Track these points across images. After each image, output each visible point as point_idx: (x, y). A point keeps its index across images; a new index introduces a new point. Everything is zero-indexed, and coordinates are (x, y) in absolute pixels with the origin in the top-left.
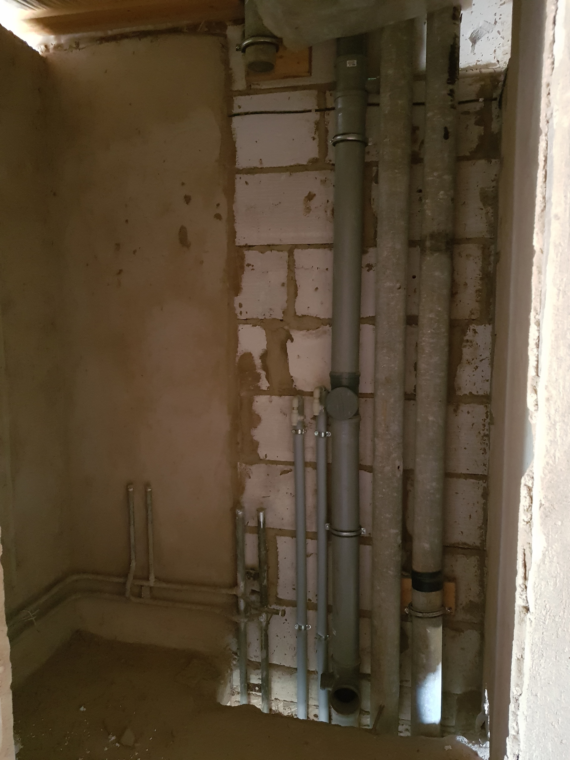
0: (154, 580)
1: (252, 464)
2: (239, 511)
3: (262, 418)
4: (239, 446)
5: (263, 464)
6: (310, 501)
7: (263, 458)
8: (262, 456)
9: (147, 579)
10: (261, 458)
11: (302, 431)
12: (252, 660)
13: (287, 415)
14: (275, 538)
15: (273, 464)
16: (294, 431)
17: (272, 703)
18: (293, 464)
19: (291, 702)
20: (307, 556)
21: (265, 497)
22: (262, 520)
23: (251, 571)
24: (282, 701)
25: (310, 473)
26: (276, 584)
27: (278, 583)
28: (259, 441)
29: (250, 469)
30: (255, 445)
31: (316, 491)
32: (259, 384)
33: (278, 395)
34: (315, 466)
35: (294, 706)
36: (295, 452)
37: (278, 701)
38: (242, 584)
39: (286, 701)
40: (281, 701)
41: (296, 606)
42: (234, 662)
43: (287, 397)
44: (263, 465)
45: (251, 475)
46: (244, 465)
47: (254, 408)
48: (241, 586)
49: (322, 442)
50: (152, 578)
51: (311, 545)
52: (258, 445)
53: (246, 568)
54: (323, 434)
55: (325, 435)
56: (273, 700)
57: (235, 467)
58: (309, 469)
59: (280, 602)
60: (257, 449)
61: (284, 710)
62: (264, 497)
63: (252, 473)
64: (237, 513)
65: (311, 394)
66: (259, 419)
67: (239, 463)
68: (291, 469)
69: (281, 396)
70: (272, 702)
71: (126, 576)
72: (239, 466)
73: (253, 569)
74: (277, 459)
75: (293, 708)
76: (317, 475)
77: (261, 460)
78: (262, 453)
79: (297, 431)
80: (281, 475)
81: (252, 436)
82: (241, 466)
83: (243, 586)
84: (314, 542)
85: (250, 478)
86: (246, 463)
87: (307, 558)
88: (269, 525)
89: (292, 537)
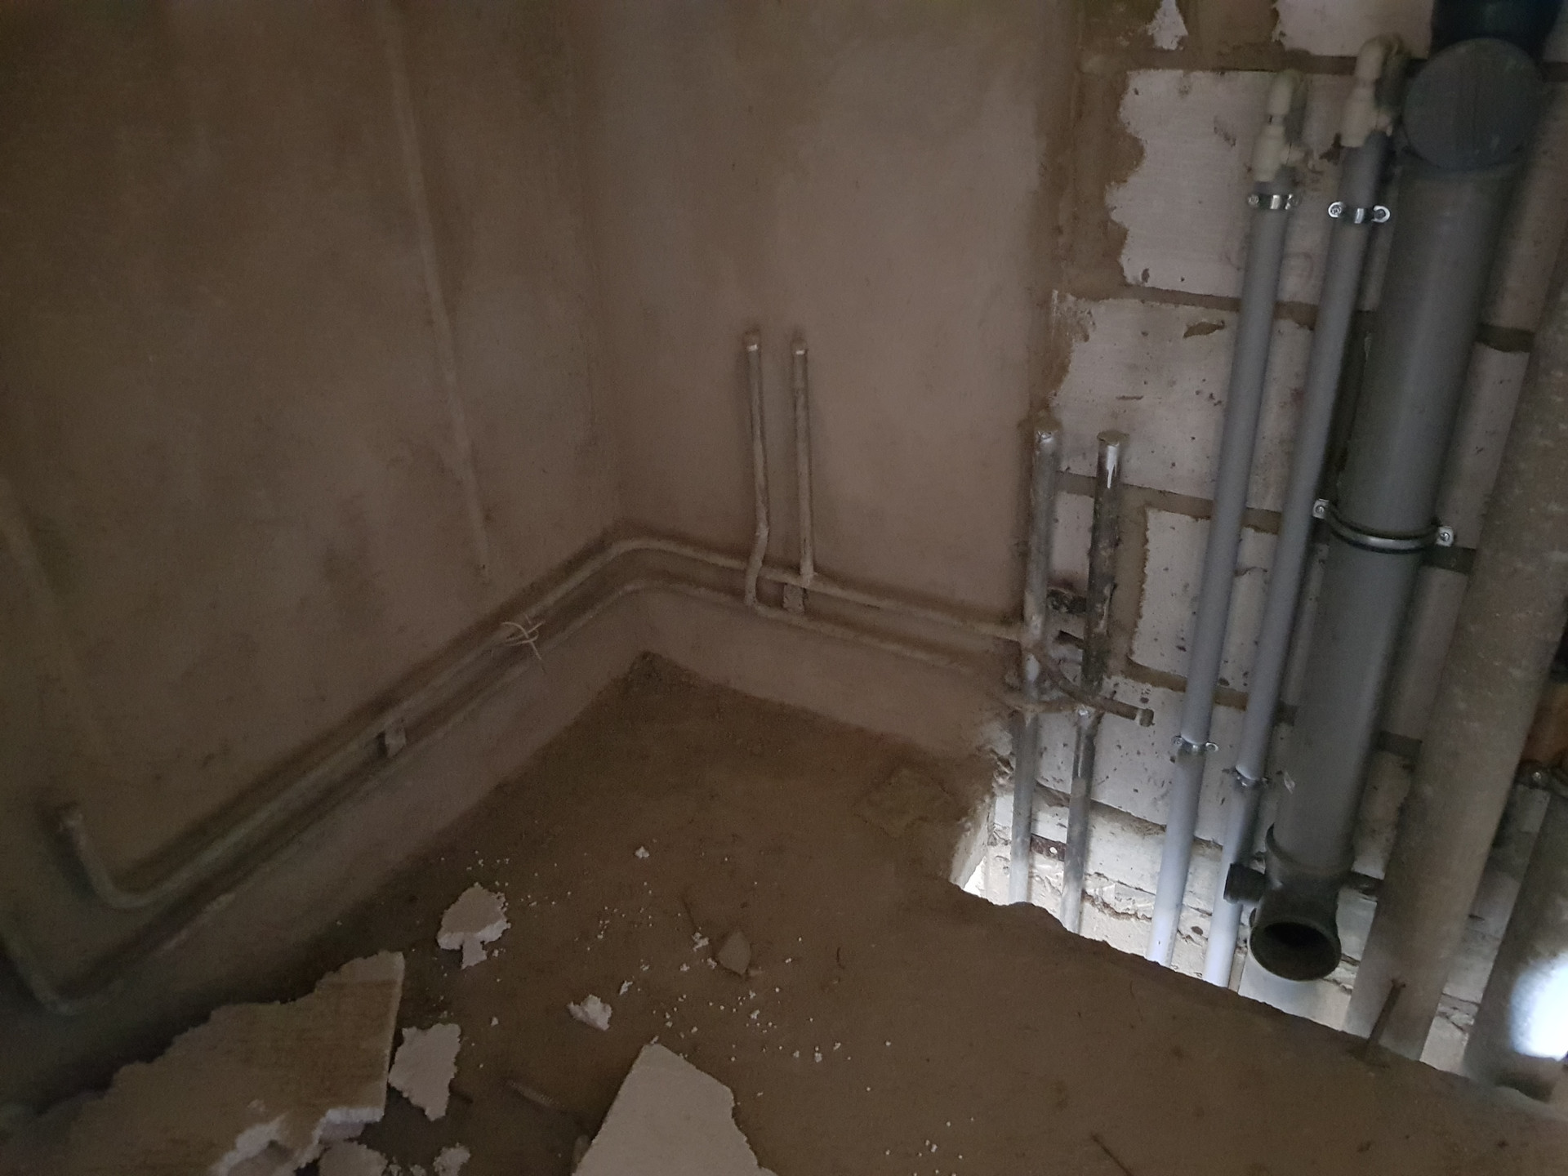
0: (811, 576)
1: (1097, 296)
2: (1044, 436)
3: (1148, 150)
4: (1062, 240)
5: (1133, 301)
6: (1275, 423)
7: (1133, 283)
8: (1132, 273)
9: (796, 569)
10: (1130, 280)
11: (1284, 198)
12: (1047, 786)
13: (1236, 142)
14: (1145, 515)
15: (1164, 301)
16: (1254, 201)
17: (1086, 879)
18: (1235, 305)
19: (1136, 889)
20: (1237, 572)
21: (1128, 398)
22: (1110, 466)
23: (1066, 592)
24: (1114, 882)
25: (1290, 338)
26: (1131, 632)
27: (1137, 627)
28: (1126, 226)
29: (1089, 313)
30: (1114, 240)
31: (1299, 397)
32: (1152, 29)
33: (1213, 70)
34: (1310, 319)
35: (1143, 899)
36: (1247, 270)
37: (1103, 879)
38: (1036, 621)
39: (1125, 885)
40: (1110, 881)
41: (1183, 690)
42: (1001, 781)
43: (1246, 77)
44: (1133, 303)
45: (1090, 331)
46: (1071, 298)
47: (1124, 114)
48: (1033, 624)
49: (1352, 240)
50: (807, 569)
51: (1254, 547)
52: (1125, 238)
53: (1050, 579)
54: (1360, 214)
55: (1369, 214)
56: (1090, 875)
57: (1044, 304)
58: (1287, 326)
59: (1136, 672)
60: (1119, 254)
61: (1117, 902)
62: (1124, 398)
63: (1094, 324)
64: (1037, 441)
65: (1345, 66)
66: (1137, 152)
67: (1056, 293)
68: (1223, 322)
69: (1223, 73)
70: (1088, 877)
71: (745, 554)
72: (1056, 302)
73: (1068, 584)
74: (1181, 287)
75: (1140, 903)
76: (1313, 349)
77: (1128, 286)
78: (1132, 265)
79: (1265, 200)
80: (1186, 336)
81: (1107, 211)
82: (1064, 304)
83: (1039, 626)
84: (1267, 538)
85: (1086, 338)
86: (1078, 296)
87: (1236, 579)
88: (1130, 479)
89: (1196, 518)
